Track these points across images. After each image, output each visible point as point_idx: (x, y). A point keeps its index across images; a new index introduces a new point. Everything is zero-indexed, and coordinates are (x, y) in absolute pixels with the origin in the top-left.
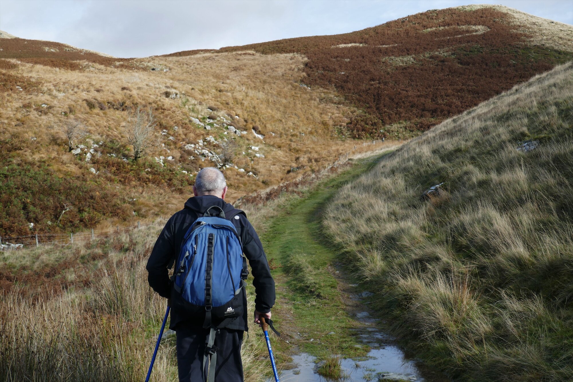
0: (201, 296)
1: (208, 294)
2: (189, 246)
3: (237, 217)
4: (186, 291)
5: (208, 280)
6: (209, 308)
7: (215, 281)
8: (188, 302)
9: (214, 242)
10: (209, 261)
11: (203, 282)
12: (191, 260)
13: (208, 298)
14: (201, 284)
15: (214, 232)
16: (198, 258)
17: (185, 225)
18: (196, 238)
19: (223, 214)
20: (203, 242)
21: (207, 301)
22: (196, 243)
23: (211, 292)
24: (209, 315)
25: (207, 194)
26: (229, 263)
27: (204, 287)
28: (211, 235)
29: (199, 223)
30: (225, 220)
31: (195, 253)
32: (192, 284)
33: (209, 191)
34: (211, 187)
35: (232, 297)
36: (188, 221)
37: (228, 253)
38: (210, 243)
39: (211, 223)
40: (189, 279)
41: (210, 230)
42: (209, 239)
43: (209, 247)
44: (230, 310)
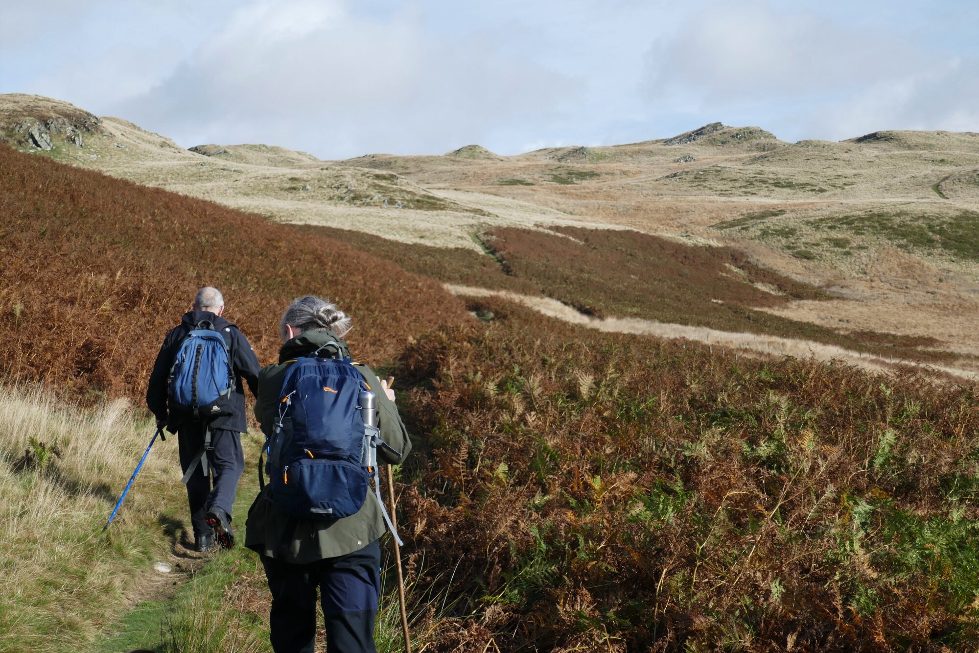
0: (189, 397)
1: (194, 395)
2: (179, 356)
3: (228, 330)
4: (176, 393)
5: (193, 383)
6: (196, 407)
7: (199, 384)
8: (179, 403)
9: (201, 351)
10: (196, 367)
11: (190, 385)
12: (179, 367)
13: (194, 398)
14: (188, 387)
15: (203, 343)
16: (186, 366)
17: (179, 338)
18: (186, 348)
19: (212, 326)
20: (192, 352)
21: (194, 401)
22: (185, 353)
23: (197, 393)
24: (196, 412)
25: (204, 309)
26: (212, 368)
27: (191, 389)
28: (200, 346)
29: (190, 336)
30: (214, 332)
31: (183, 361)
32: (181, 387)
33: (207, 307)
34: (208, 303)
35: (217, 397)
36: (182, 335)
37: (212, 360)
38: (198, 352)
39: (200, 335)
40: (178, 384)
41: (199, 341)
42: (198, 349)
43: (196, 356)
44: (215, 408)
